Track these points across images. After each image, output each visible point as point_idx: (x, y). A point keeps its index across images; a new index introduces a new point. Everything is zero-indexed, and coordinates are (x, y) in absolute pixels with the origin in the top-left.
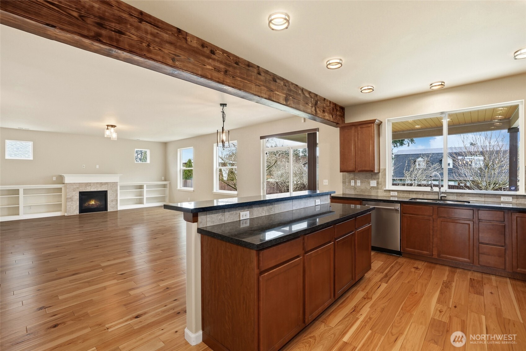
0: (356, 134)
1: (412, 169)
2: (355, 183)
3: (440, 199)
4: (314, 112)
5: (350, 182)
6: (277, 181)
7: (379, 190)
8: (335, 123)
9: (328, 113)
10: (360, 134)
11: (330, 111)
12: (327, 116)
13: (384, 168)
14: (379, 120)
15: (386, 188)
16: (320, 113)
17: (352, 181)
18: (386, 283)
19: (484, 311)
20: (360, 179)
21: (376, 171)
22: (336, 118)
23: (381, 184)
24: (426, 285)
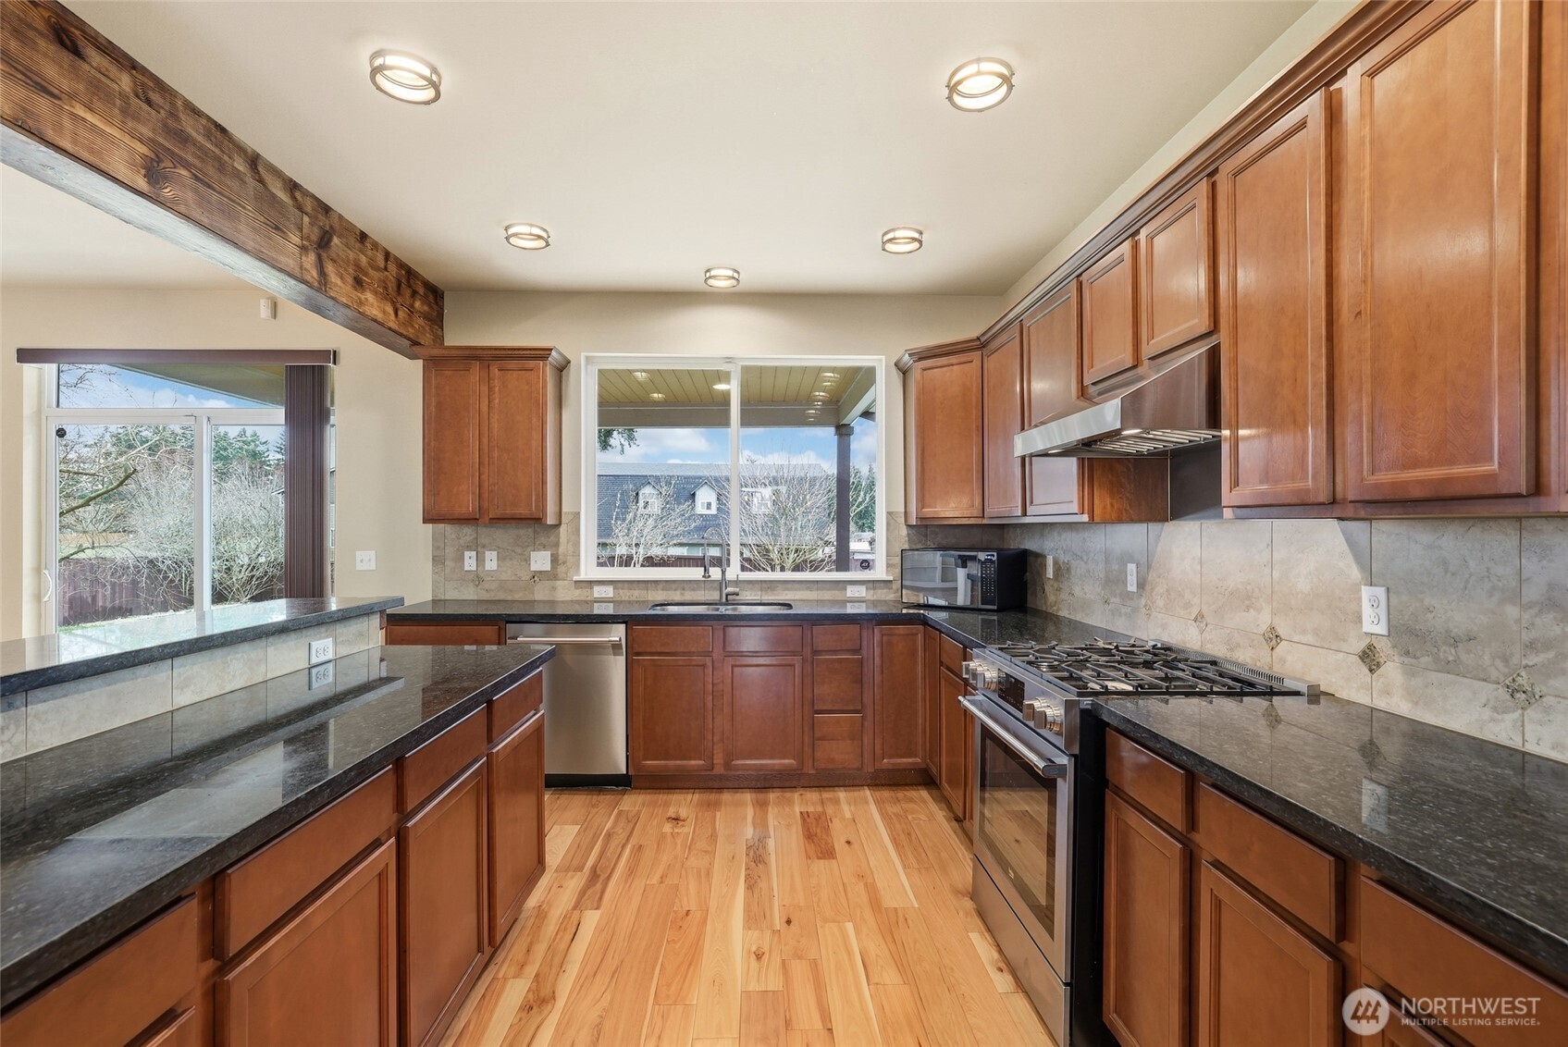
0: (485, 389)
1: (630, 516)
2: (480, 560)
3: (724, 600)
4: (315, 274)
5: (461, 559)
6: (152, 555)
7: (559, 583)
8: (409, 339)
9: (375, 293)
10: (497, 389)
11: (386, 288)
12: (374, 306)
13: (575, 511)
14: (560, 353)
15: (579, 575)
16: (339, 282)
17: (467, 554)
18: (596, 909)
19: (846, 905)
20: (497, 548)
21: (550, 520)
22: (409, 323)
23: (564, 563)
24: (709, 874)
